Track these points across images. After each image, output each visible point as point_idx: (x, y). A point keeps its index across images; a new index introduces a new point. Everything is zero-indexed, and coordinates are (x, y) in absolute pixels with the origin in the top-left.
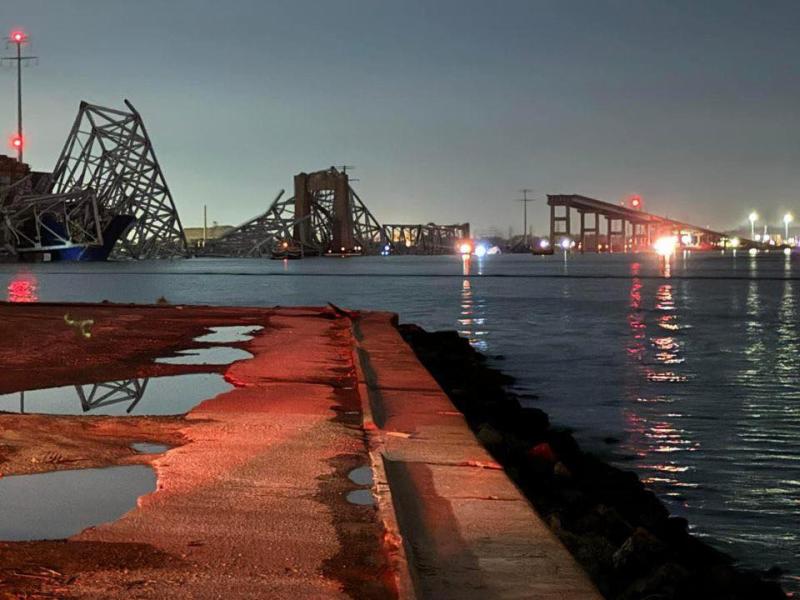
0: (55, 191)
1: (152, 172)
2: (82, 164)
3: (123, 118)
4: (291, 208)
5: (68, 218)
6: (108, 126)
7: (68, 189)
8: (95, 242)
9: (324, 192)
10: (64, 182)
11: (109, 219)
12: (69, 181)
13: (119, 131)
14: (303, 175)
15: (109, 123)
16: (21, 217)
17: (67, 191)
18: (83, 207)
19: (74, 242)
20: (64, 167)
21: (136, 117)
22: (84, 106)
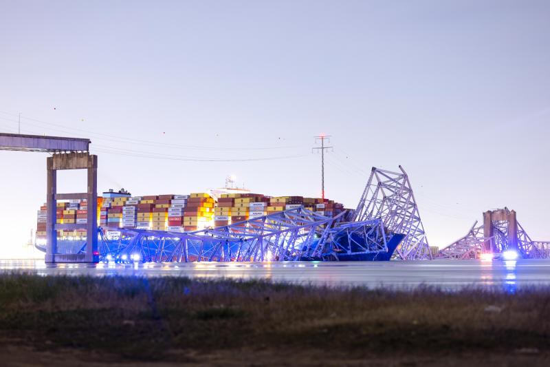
0: (357, 220)
1: (413, 208)
2: (372, 204)
3: (397, 176)
4: (482, 231)
5: (367, 235)
6: (388, 181)
7: (365, 218)
8: (383, 250)
9: (501, 222)
10: (362, 214)
11: (391, 236)
12: (365, 214)
13: (395, 184)
14: (489, 212)
15: (388, 179)
16: (339, 235)
17: (363, 220)
18: (375, 229)
19: (370, 250)
20: (363, 205)
21: (405, 176)
22: (374, 169)
